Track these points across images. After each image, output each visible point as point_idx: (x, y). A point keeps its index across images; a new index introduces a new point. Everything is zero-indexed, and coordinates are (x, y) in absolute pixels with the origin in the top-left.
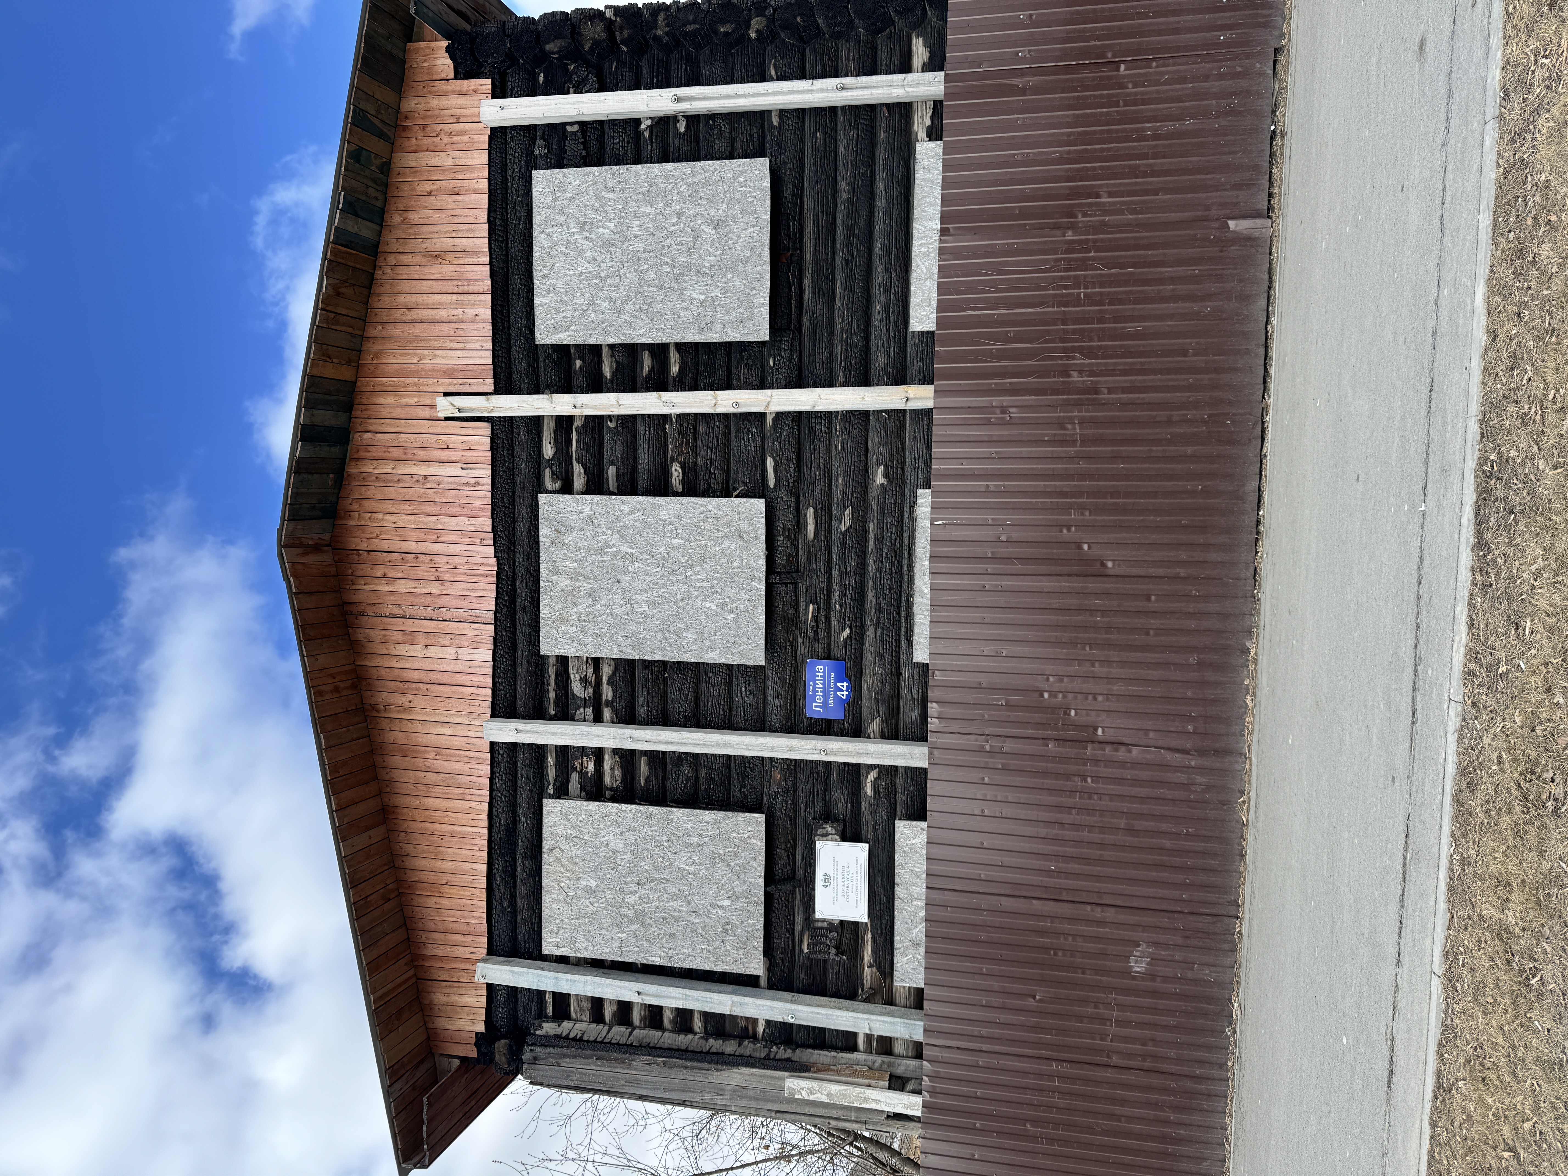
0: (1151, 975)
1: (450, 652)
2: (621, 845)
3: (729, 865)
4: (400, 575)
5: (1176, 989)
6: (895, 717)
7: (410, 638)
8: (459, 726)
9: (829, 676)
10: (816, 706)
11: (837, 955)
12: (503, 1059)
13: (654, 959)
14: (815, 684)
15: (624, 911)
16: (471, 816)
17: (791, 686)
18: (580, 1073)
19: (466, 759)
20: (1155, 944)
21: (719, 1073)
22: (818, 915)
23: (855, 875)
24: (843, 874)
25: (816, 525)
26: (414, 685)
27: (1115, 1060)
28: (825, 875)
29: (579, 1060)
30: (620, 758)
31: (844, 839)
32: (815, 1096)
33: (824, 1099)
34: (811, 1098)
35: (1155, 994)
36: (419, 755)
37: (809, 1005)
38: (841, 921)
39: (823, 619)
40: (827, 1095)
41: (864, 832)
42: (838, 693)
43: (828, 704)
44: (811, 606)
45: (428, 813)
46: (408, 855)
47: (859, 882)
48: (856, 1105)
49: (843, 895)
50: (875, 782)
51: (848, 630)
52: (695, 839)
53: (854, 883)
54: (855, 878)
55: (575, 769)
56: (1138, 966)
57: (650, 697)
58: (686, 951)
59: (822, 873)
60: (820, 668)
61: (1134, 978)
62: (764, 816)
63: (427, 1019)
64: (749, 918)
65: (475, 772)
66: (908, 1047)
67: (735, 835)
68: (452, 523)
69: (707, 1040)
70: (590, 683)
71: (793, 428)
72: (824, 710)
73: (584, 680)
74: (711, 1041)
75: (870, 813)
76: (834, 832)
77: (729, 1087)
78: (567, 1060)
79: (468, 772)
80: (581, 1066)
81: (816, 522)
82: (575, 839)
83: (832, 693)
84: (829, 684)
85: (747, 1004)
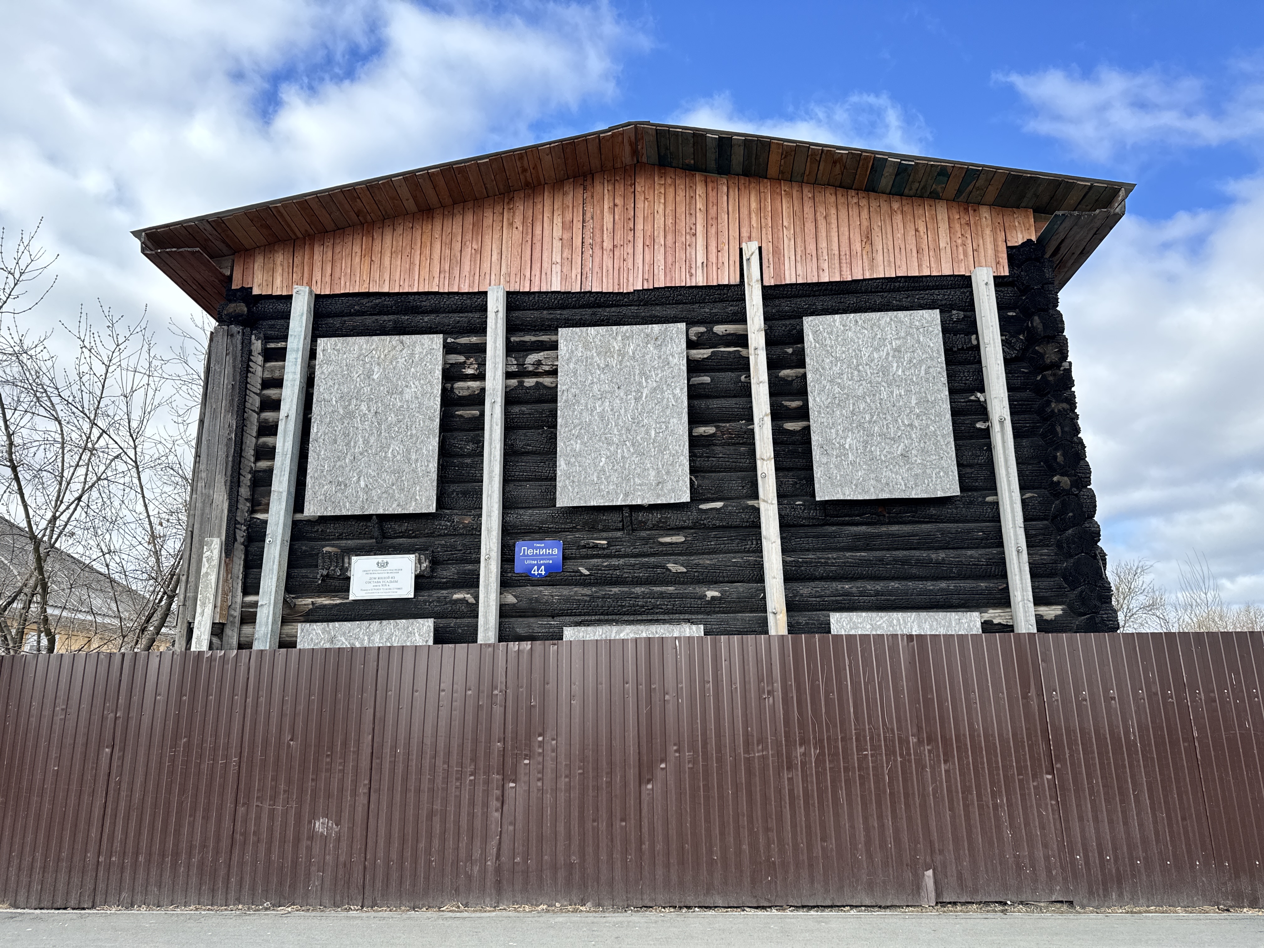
0: (312, 836)
1: (557, 258)
2: (407, 397)
3: (393, 485)
4: (617, 217)
5: (302, 858)
6: (518, 614)
7: (568, 226)
8: (498, 267)
9: (549, 559)
10: (524, 550)
11: (322, 575)
12: (231, 310)
13: (315, 427)
14: (543, 548)
15: (354, 401)
16: (427, 278)
17: (540, 528)
18: (220, 372)
19: (473, 273)
20: (338, 839)
21: (223, 484)
22: (354, 559)
23: (387, 587)
25: (671, 544)
26: (530, 231)
27: (241, 810)
28: (387, 563)
29: (231, 371)
30: (478, 394)
31: (417, 577)
32: (206, 563)
33: (204, 570)
34: (204, 560)
35: (297, 840)
36: (474, 236)
37: (280, 555)
38: (350, 578)
39: (595, 552)
40: (207, 573)
41: (423, 593)
42: (536, 567)
43: (527, 560)
44: (605, 542)
45: (429, 244)
46: (394, 230)
47: (382, 591)
48: (199, 596)
49: (371, 579)
50: (464, 600)
51: (587, 573)
52: (413, 457)
53: (381, 587)
54: (385, 587)
55: (467, 358)
56: (320, 826)
57: (527, 416)
58: (322, 453)
59: (389, 560)
60: (556, 551)
61: (310, 822)
62: (434, 511)
63: (262, 248)
64: (351, 503)
65: (462, 280)
66: (248, 637)
67: (418, 488)
68: (660, 257)
69: (250, 472)
70: (537, 368)
71: (747, 522)
72: (522, 556)
73: (539, 363)
74: (249, 476)
75: (439, 598)
76: (423, 568)
77: (211, 492)
78: (231, 361)
79: (463, 275)
80: (226, 372)
81: (673, 544)
82: (411, 361)
83: (536, 562)
84: (543, 559)
85: (280, 504)
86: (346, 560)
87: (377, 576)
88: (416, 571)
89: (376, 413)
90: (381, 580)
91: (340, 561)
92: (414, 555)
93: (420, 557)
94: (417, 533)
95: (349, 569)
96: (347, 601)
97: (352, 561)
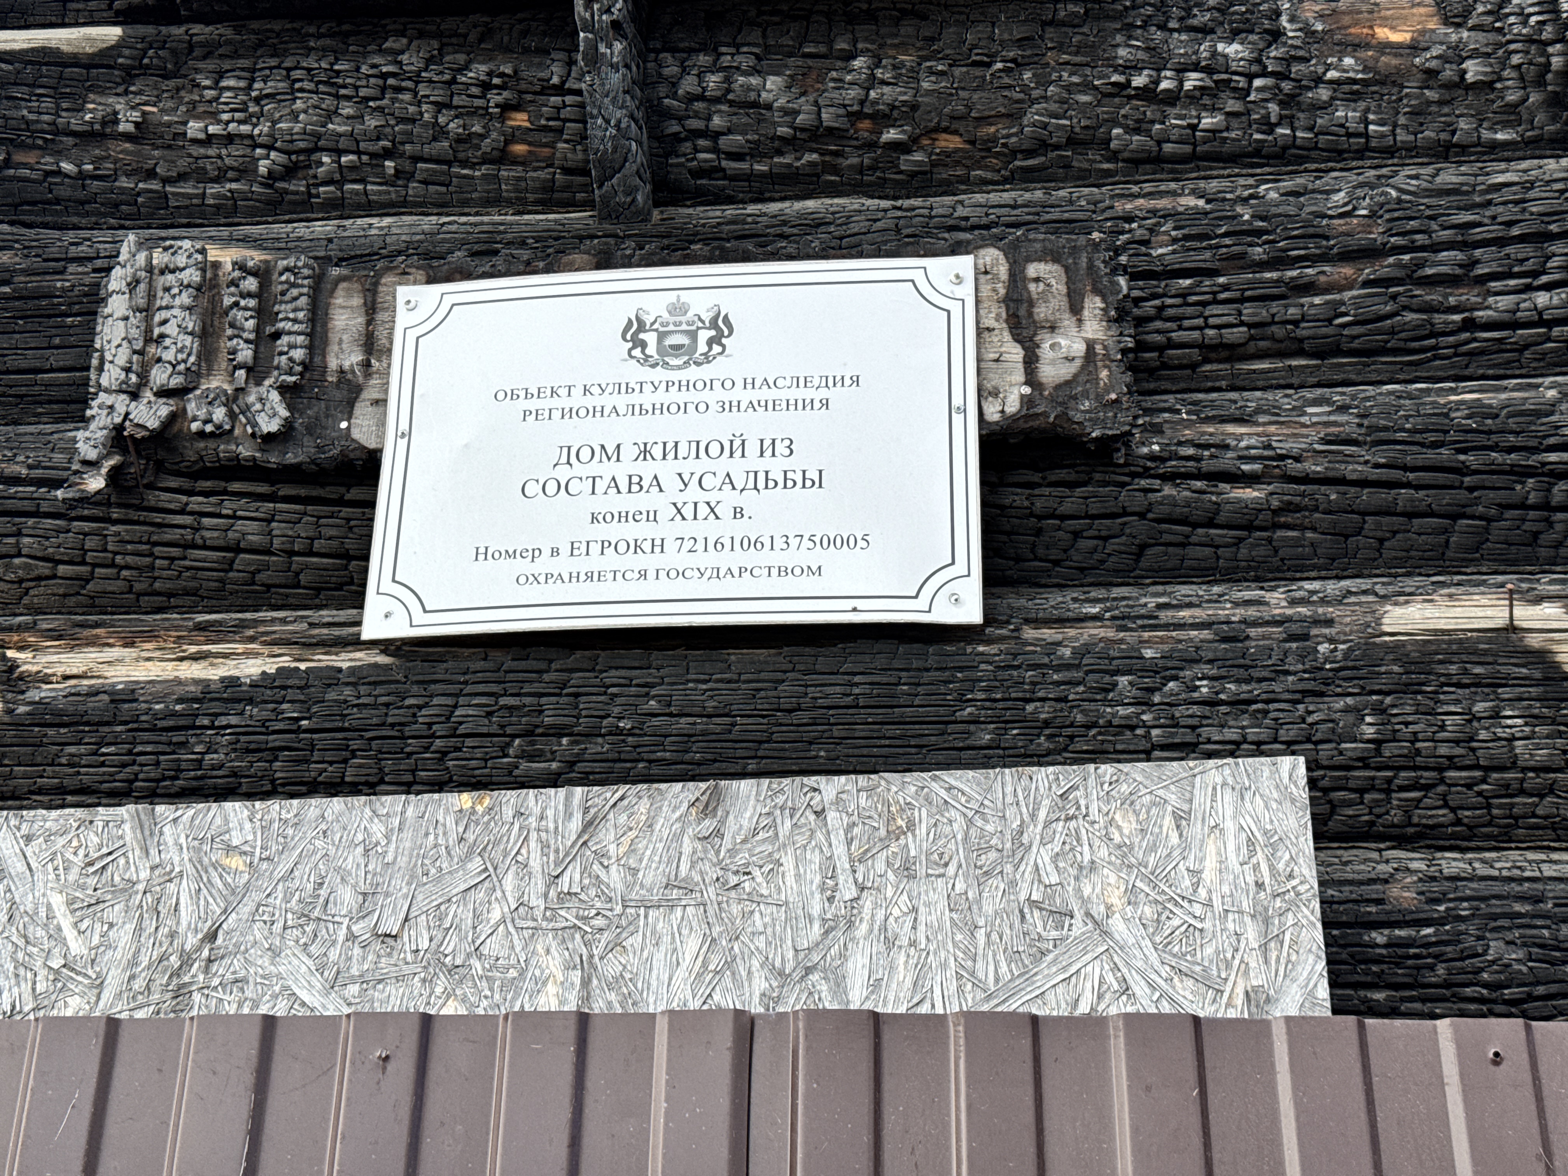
23: (728, 528)
24: (735, 447)
28: (721, 328)
47: (673, 558)
49: (570, 455)
53: (668, 529)
54: (709, 529)
59: (733, 304)
86: (345, 317)
87: (630, 432)
88: (984, 394)
90: (667, 471)
91: (291, 318)
92: (964, 264)
93: (1017, 278)
94: (951, 142)
95: (370, 393)
96: (344, 660)
97: (403, 318)
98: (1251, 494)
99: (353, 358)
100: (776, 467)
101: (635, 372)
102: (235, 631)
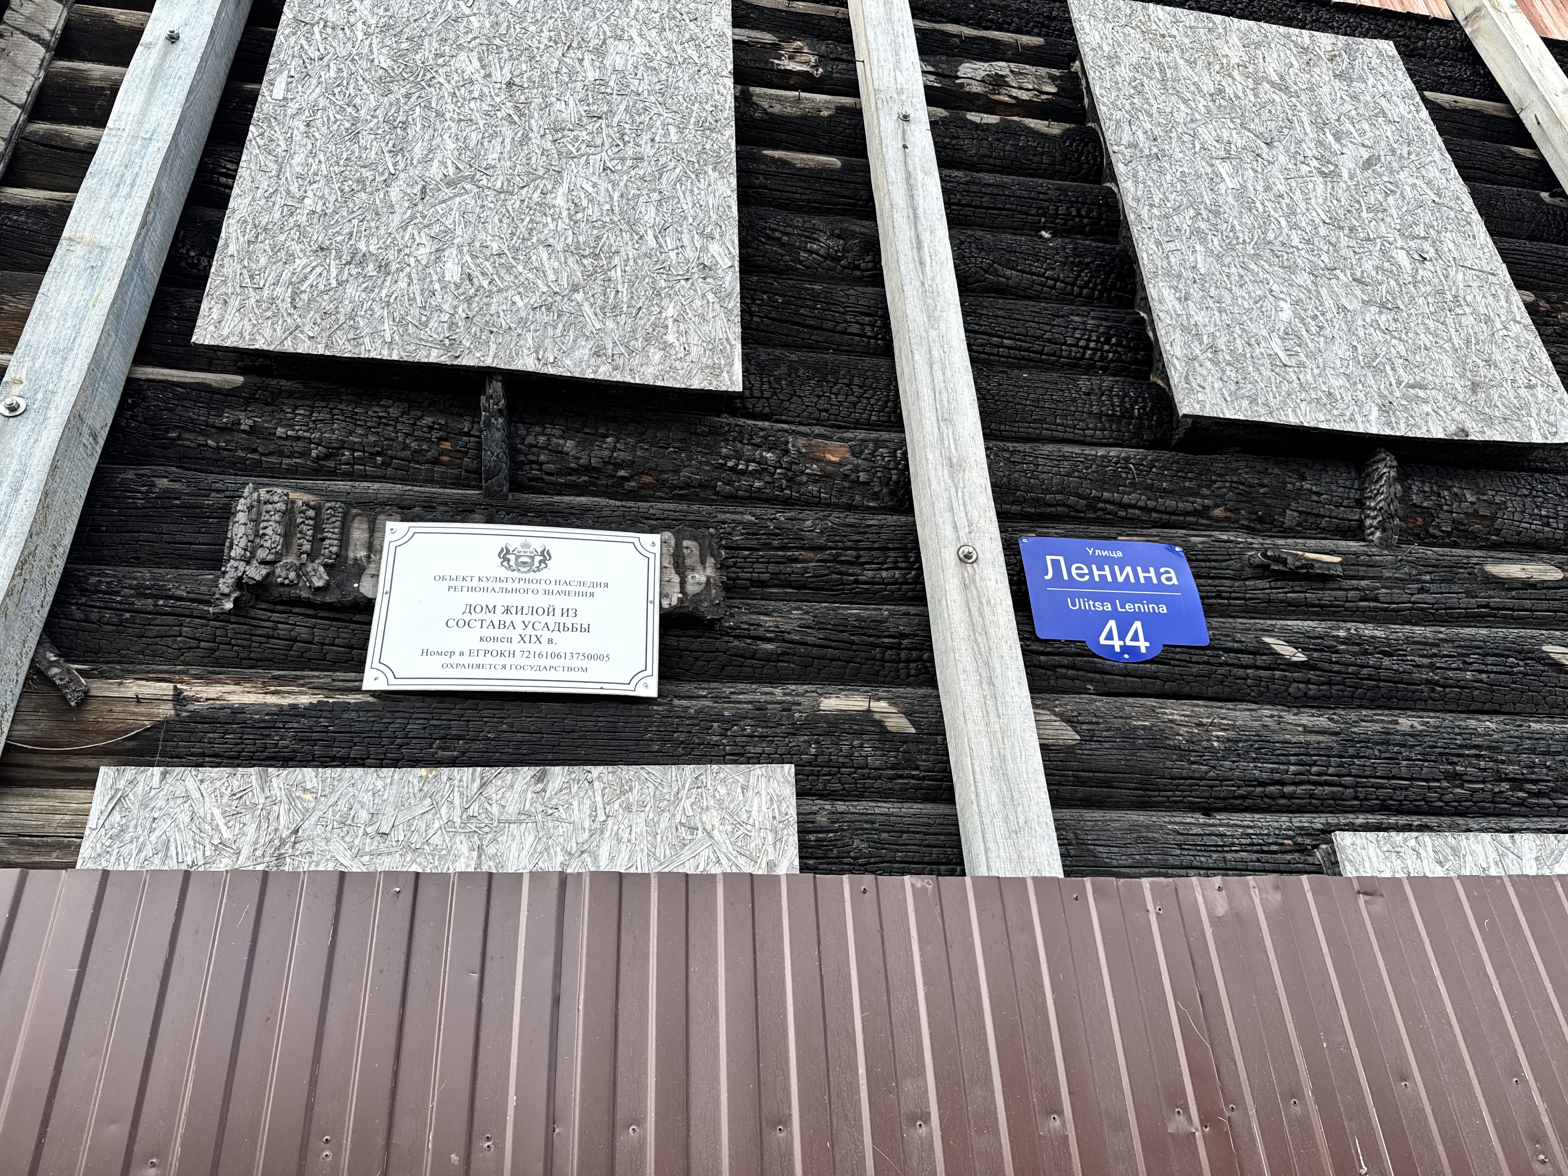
2: (619, 63)
3: (575, 288)
9: (1158, 601)
10: (1055, 563)
14: (1119, 564)
22: (395, 530)
23: (545, 648)
24: (550, 611)
25: (1528, 585)
28: (546, 556)
31: (671, 621)
38: (368, 606)
39: (1294, 593)
41: (687, 688)
42: (1112, 624)
43: (1073, 596)
44: (1337, 559)
47: (518, 660)
49: (471, 609)
51: (1300, 659)
53: (516, 646)
54: (536, 648)
55: (785, 40)
58: (297, 160)
59: (551, 545)
60: (1170, 577)
62: (738, 386)
64: (401, 323)
67: (671, 312)
72: (1052, 584)
76: (692, 591)
81: (1535, 586)
83: (1108, 607)
84: (1134, 600)
85: (92, 282)
86: (359, 533)
87: (500, 600)
88: (662, 595)
89: (510, 84)
90: (518, 619)
91: (331, 531)
92: (656, 538)
93: (678, 546)
94: (647, 479)
95: (371, 570)
96: (352, 699)
97: (388, 537)
98: (769, 646)
99: (362, 553)
100: (569, 621)
101: (504, 573)
102: (294, 680)
